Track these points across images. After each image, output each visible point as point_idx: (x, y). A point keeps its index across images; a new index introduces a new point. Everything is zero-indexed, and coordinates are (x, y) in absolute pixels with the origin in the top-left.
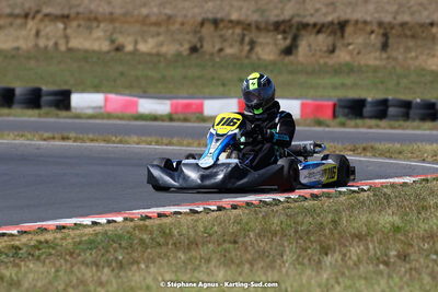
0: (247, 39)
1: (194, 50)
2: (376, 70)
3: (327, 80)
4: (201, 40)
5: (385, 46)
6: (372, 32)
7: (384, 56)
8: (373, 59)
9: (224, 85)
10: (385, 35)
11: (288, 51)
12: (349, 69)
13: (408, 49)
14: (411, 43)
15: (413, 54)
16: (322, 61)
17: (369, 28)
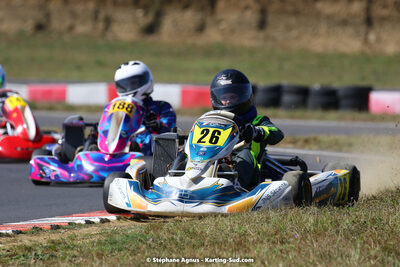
0: (102, 16)
1: (39, 27)
2: (252, 51)
3: (198, 64)
4: (48, 16)
5: (262, 25)
6: (247, 8)
7: (261, 35)
8: (248, 39)
9: (79, 68)
10: (263, 12)
11: (151, 29)
12: (221, 51)
13: (289, 28)
14: (292, 20)
15: (294, 33)
16: (189, 41)
17: (243, 4)
